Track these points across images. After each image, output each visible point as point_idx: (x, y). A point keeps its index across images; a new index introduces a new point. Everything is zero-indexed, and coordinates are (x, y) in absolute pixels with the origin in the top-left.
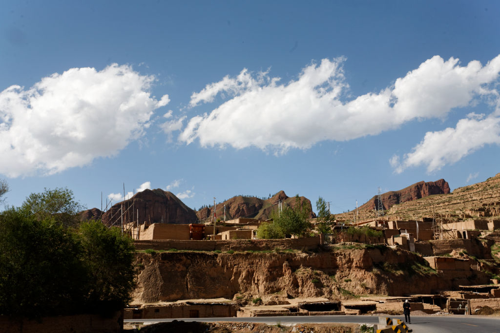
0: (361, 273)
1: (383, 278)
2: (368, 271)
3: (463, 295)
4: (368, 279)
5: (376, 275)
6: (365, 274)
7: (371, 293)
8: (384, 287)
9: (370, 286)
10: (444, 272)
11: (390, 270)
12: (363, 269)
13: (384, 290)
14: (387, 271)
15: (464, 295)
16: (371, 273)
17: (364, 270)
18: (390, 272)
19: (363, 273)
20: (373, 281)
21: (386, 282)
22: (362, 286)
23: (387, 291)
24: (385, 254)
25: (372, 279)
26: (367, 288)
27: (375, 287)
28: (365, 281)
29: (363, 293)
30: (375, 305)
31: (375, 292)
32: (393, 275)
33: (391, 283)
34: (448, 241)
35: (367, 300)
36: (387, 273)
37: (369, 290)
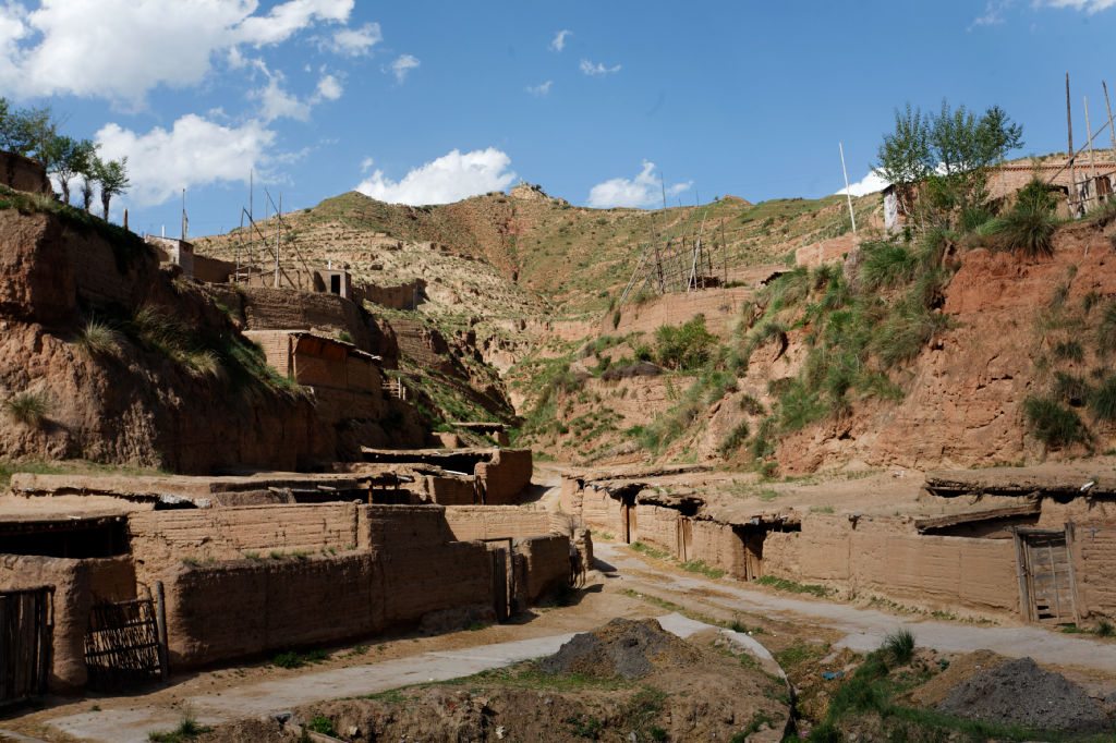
0: (13, 344)
1: (137, 379)
2: (55, 334)
3: (430, 478)
4: (54, 378)
5: (102, 358)
6: (38, 347)
7: (74, 451)
8: (138, 425)
9: (64, 414)
10: (317, 392)
11: (163, 344)
12: (29, 320)
13: (141, 441)
14: (154, 348)
15: (435, 480)
16: (73, 348)
17: (35, 327)
18: (166, 355)
19: (30, 341)
20: (87, 388)
21: (151, 403)
22: (22, 411)
23: (156, 445)
24: (133, 273)
25: (78, 379)
26: (48, 427)
27: (94, 421)
28: (36, 388)
29: (21, 451)
30: (125, 518)
31: (96, 448)
32: (179, 369)
33: (172, 408)
34: (296, 296)
35: (61, 492)
36: (151, 356)
37: (63, 434)
